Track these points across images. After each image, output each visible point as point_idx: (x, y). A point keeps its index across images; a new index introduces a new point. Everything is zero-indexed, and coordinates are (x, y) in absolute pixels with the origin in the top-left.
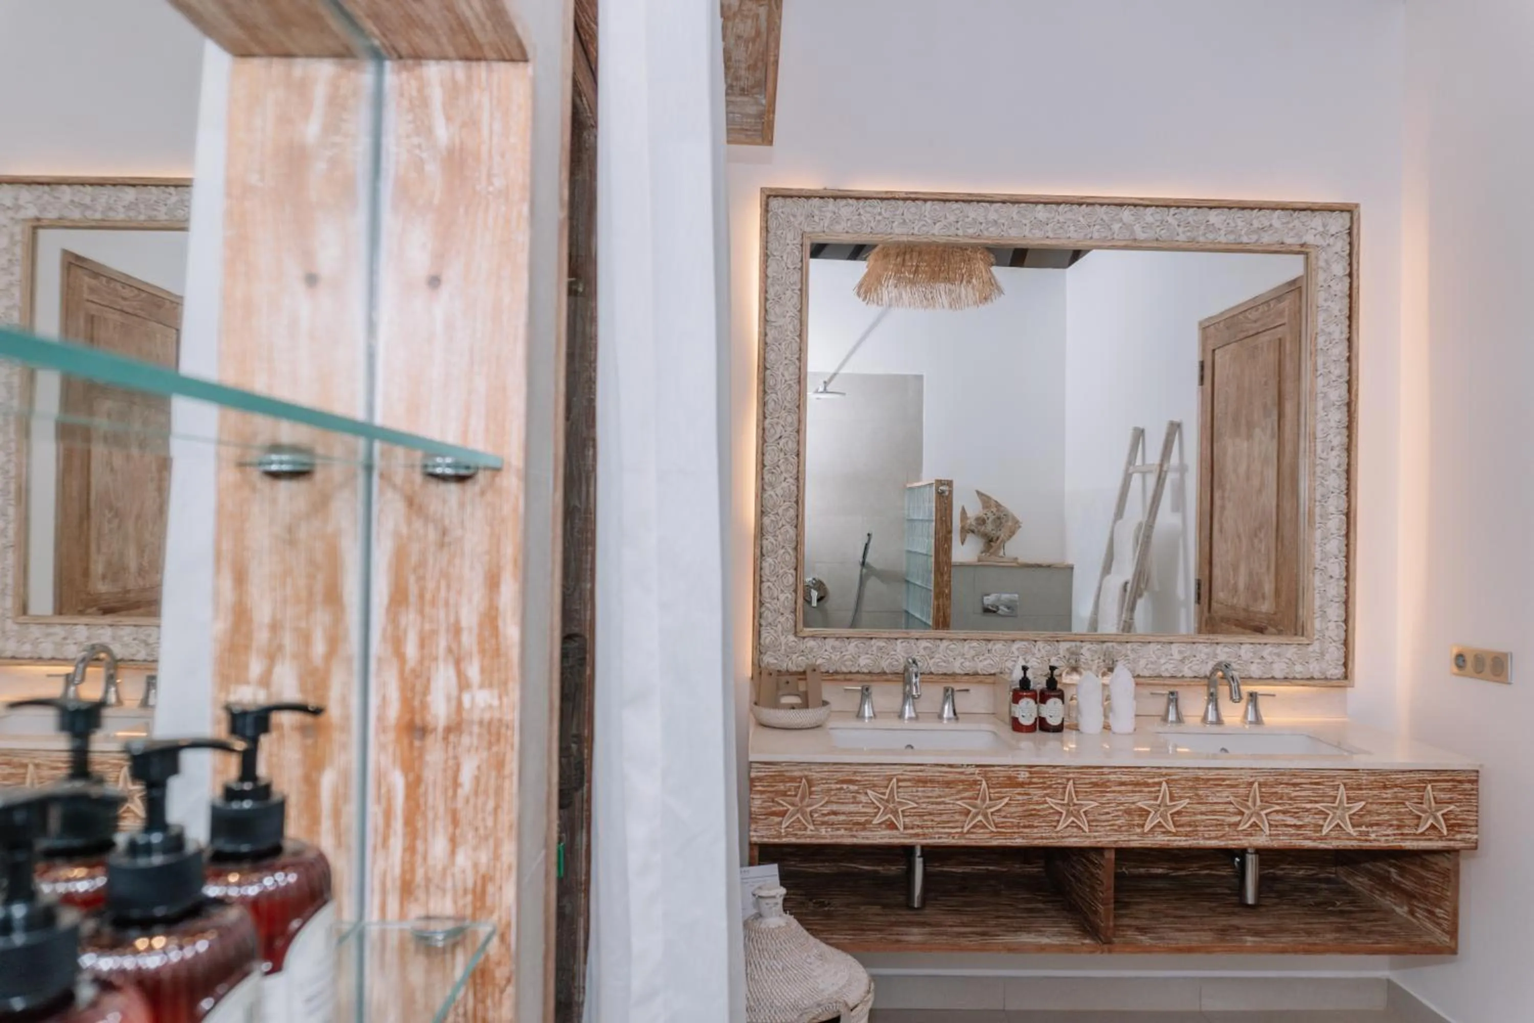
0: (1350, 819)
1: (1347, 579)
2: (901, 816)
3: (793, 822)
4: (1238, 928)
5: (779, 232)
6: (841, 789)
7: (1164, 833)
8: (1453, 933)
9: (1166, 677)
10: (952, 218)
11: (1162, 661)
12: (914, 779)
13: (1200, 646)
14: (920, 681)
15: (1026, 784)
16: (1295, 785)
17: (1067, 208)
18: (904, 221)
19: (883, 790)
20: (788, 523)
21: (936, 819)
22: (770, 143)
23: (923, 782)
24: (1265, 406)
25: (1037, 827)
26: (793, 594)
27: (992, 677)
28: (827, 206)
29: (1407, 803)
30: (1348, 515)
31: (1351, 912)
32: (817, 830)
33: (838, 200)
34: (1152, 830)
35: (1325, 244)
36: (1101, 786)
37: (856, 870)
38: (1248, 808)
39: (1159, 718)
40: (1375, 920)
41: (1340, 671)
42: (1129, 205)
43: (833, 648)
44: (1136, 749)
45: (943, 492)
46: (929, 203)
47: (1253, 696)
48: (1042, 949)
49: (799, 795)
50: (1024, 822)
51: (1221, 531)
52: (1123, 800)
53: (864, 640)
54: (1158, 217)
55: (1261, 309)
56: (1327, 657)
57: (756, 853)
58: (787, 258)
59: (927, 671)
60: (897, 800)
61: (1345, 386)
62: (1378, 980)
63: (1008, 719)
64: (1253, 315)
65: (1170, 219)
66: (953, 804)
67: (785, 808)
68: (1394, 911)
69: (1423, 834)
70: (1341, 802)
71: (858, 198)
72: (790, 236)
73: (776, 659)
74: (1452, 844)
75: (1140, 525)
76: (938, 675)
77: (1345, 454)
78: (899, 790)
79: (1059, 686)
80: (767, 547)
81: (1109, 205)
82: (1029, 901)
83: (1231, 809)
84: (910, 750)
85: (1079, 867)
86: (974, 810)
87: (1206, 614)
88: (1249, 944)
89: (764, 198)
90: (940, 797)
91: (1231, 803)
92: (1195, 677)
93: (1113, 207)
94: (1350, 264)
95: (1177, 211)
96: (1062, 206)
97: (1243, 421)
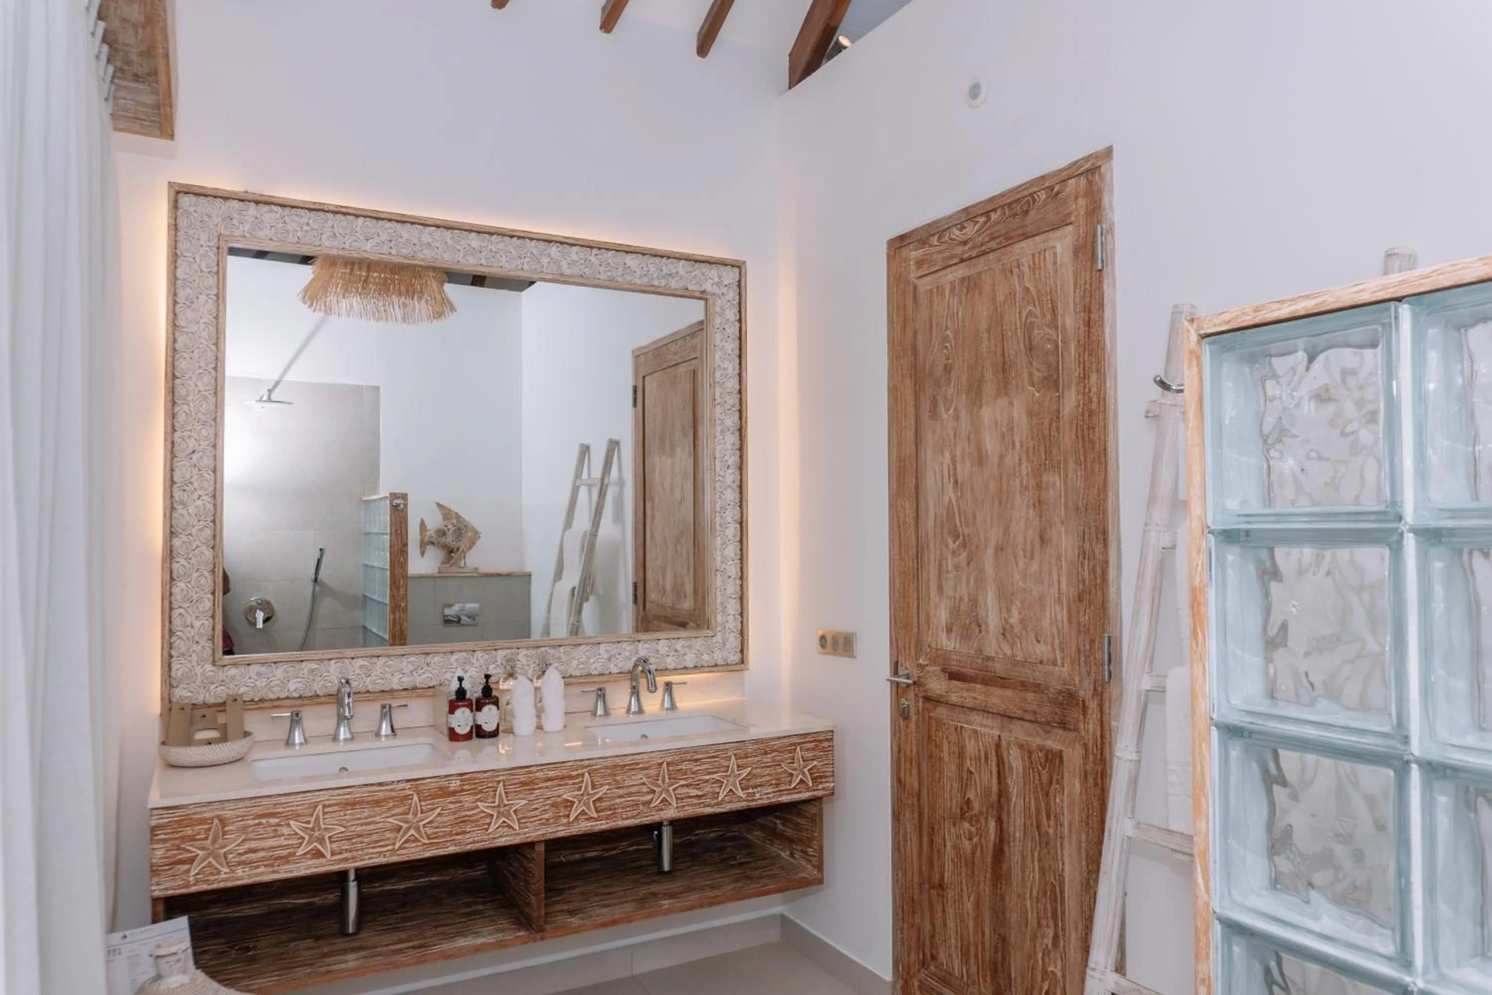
0: (740, 784)
1: (741, 578)
2: (328, 843)
3: (203, 868)
4: (655, 895)
5: (191, 232)
6: (260, 824)
7: (586, 819)
8: (820, 867)
9: (595, 675)
10: (384, 237)
11: (592, 661)
12: (342, 803)
13: (624, 645)
14: (354, 701)
15: (458, 792)
16: (696, 760)
17: (499, 238)
18: (335, 234)
19: (307, 819)
20: (204, 543)
21: (366, 840)
22: (172, 137)
23: (352, 804)
24: (683, 427)
25: (469, 832)
26: (211, 620)
27: (432, 690)
28: (248, 210)
29: (782, 764)
30: (741, 523)
31: (748, 863)
32: (233, 871)
33: (260, 205)
34: (576, 818)
35: (720, 293)
36: (529, 785)
37: (290, 906)
38: (658, 786)
39: (589, 714)
40: (765, 867)
41: (736, 658)
42: (556, 242)
43: (259, 674)
44: (566, 745)
45: (398, 505)
46: (361, 220)
47: (668, 686)
48: (477, 949)
49: (210, 838)
50: (457, 829)
51: (652, 537)
52: (550, 794)
53: (294, 664)
54: (582, 255)
55: (679, 343)
56: (728, 646)
57: (161, 908)
58: (201, 261)
59: (364, 690)
60: (323, 826)
61: (737, 415)
62: (773, 917)
63: (446, 731)
64: (673, 348)
65: (593, 258)
66: (384, 822)
67: (193, 854)
68: (779, 855)
69: (794, 788)
70: (732, 771)
71: (283, 206)
72: (204, 237)
73: (192, 692)
74: (815, 793)
75: (586, 533)
76: (375, 692)
77: (738, 472)
78: (326, 816)
79: (494, 693)
80: (178, 570)
81: (538, 240)
82: (468, 905)
83: (645, 789)
84: (345, 773)
85: (515, 864)
86: (405, 825)
87: (642, 613)
88: (666, 907)
89: (173, 193)
90: (370, 817)
91: (644, 784)
92: (621, 673)
93: (542, 243)
94: (740, 312)
95: (598, 252)
96: (495, 236)
97: (667, 440)
